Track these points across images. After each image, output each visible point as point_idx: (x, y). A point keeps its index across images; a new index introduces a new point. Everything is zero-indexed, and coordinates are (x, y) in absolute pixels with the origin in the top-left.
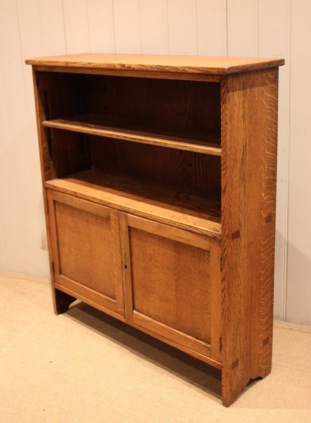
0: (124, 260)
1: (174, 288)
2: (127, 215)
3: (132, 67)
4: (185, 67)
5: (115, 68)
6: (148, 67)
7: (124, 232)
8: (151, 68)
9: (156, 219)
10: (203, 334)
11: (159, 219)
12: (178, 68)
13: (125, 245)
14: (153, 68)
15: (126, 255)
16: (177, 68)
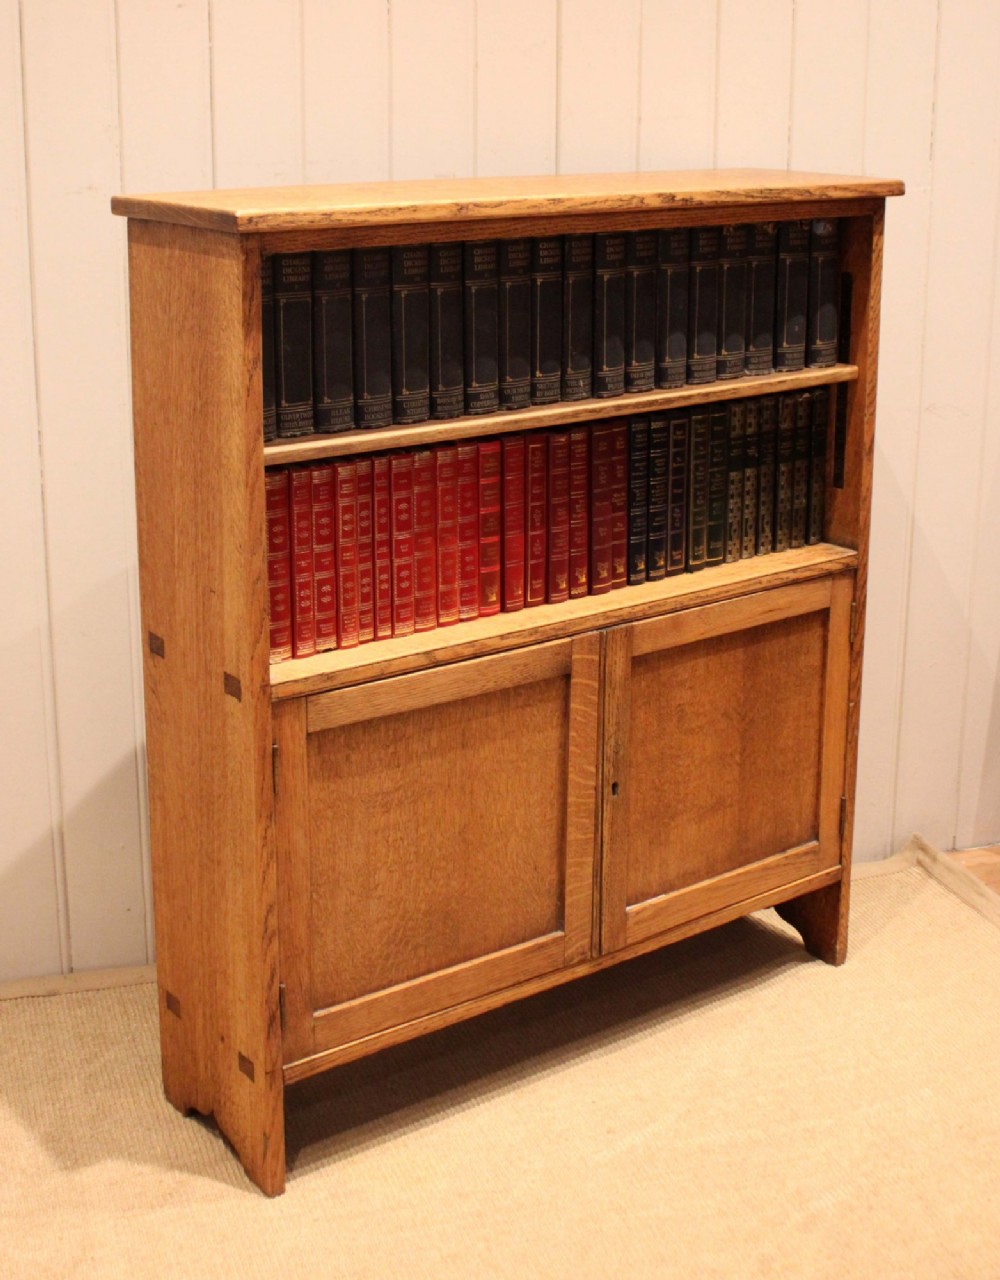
0: (612, 771)
1: (737, 758)
2: (632, 627)
3: (697, 198)
4: (827, 188)
5: (644, 207)
6: (740, 195)
7: (618, 685)
8: (747, 196)
9: (713, 595)
10: (797, 826)
11: (720, 593)
12: (812, 191)
13: (618, 724)
14: (752, 197)
15: (617, 753)
16: (808, 192)
